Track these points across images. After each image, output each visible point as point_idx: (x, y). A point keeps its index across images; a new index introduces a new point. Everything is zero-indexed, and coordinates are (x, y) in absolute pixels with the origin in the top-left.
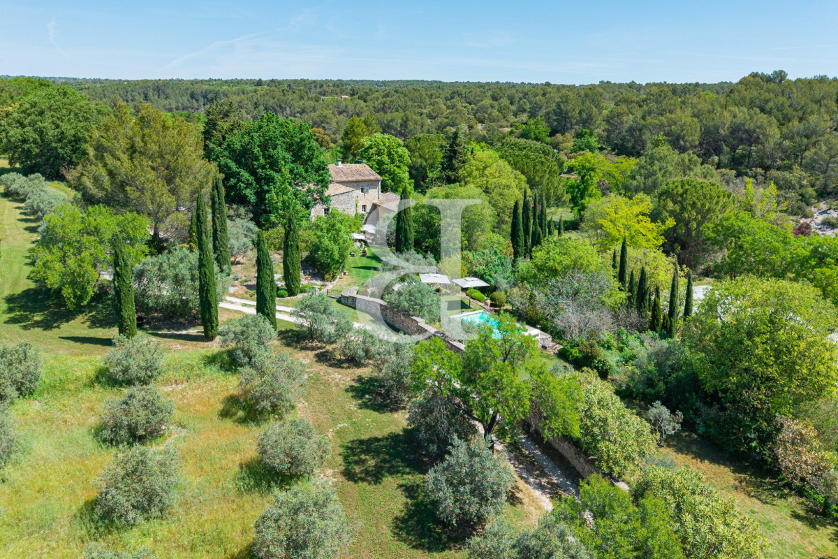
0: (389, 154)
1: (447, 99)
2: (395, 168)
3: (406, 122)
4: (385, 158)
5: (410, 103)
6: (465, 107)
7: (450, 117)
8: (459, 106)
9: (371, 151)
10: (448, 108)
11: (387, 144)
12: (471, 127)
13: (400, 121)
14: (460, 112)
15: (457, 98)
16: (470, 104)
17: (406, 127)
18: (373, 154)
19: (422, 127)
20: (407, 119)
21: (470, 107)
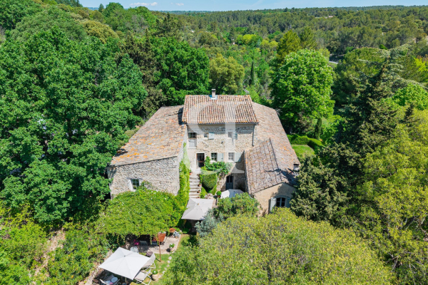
0: (310, 74)
1: (403, 16)
2: (313, 89)
3: (362, 34)
4: (304, 78)
5: (370, 20)
6: (417, 22)
7: (401, 30)
8: (412, 21)
9: (290, 69)
10: (402, 23)
11: (308, 63)
12: (418, 39)
13: (358, 33)
14: (411, 27)
15: (412, 15)
16: (422, 20)
17: (362, 38)
18: (291, 73)
19: (375, 38)
20: (364, 32)
21: (421, 22)
